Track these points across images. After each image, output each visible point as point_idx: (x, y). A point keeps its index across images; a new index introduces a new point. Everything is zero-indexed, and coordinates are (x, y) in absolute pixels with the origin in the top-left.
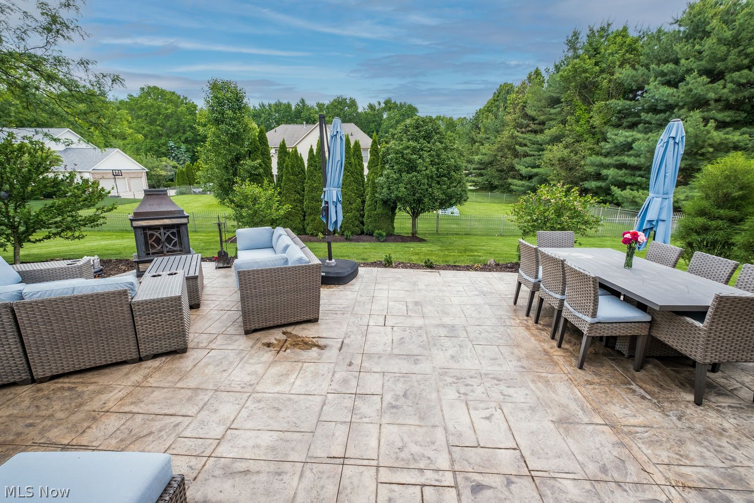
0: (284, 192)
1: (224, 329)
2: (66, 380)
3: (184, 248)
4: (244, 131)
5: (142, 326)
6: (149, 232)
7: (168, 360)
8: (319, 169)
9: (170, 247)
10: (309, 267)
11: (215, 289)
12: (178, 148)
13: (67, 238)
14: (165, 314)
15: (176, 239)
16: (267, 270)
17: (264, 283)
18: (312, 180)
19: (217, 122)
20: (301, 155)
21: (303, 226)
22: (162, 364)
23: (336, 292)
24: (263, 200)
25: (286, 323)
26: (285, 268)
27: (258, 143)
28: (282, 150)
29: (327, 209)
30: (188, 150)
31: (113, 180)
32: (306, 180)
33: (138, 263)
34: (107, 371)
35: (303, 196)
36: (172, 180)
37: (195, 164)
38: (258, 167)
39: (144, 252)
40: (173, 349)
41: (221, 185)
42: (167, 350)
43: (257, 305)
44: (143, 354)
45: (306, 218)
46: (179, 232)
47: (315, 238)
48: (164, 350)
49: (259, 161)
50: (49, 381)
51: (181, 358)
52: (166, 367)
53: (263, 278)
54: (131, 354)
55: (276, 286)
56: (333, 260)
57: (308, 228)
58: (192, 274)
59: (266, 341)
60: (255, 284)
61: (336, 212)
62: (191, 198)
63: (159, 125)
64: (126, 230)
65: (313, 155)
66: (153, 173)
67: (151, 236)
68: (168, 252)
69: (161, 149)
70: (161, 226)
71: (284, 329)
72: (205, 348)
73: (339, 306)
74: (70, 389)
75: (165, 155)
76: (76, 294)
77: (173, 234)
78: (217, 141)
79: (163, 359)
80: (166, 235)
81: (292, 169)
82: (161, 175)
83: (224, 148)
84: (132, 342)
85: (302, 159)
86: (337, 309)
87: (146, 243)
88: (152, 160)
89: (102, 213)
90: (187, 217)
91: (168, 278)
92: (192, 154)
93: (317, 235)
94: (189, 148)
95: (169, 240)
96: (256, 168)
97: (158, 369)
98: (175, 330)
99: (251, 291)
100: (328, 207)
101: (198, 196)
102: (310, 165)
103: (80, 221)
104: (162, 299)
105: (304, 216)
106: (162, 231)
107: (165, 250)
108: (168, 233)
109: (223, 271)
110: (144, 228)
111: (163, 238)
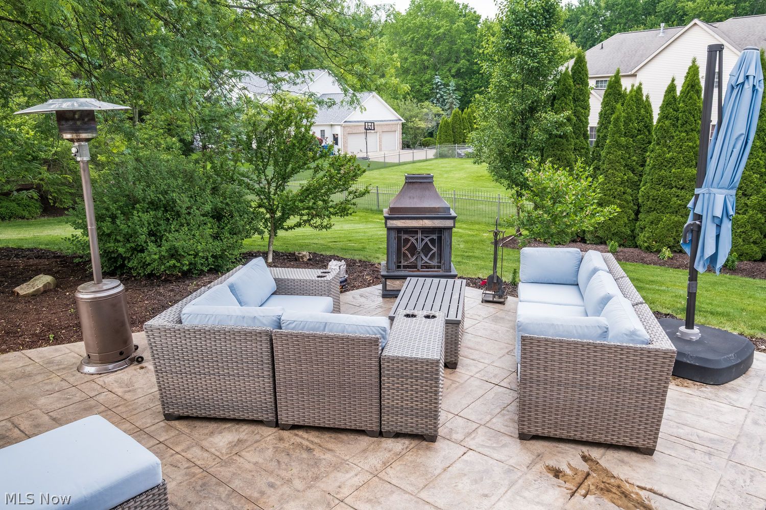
0: (604, 167)
1: (488, 418)
2: (305, 435)
3: (444, 264)
4: (549, 62)
5: (389, 391)
6: (404, 236)
7: (412, 446)
8: (683, 125)
9: (426, 259)
10: (649, 352)
11: (479, 339)
12: (446, 85)
13: (316, 227)
14: (417, 381)
15: (435, 250)
16: (569, 343)
17: (561, 363)
18: (665, 145)
19: (510, 51)
20: (647, 97)
21: (632, 231)
22: (405, 451)
23: (696, 399)
24: (570, 198)
25: (590, 439)
26: (603, 345)
27: (571, 81)
28: (614, 91)
29: (696, 231)
30: (458, 89)
31: (364, 136)
32: (651, 146)
33: (387, 277)
34: (343, 437)
35: (641, 175)
36: (431, 134)
37: (465, 110)
38: (565, 124)
39: (395, 263)
40: (419, 432)
41: (501, 153)
42: (412, 431)
43: (545, 397)
44: (385, 428)
45: (641, 216)
46: (440, 238)
47: (654, 257)
48: (408, 431)
49: (567, 113)
50: (290, 429)
51: (428, 448)
52: (409, 457)
53: (561, 355)
54: (371, 424)
55: (582, 372)
56: (696, 330)
57: (642, 235)
58: (452, 317)
59: (552, 463)
60: (546, 362)
61: (718, 237)
62: (454, 164)
63: (425, 53)
64: (371, 210)
65: (674, 97)
66: (410, 124)
67: (407, 241)
68: (422, 267)
69: (424, 88)
70: (420, 228)
71: (586, 450)
72: (459, 443)
73: (701, 433)
74: (309, 450)
75: (427, 97)
76: (327, 332)
77: (432, 241)
78: (505, 83)
79: (407, 442)
80: (424, 242)
81: (626, 124)
82: (419, 128)
83: (514, 92)
84: (375, 409)
85: (650, 105)
86: (694, 438)
87: (399, 250)
88: (411, 106)
89: (353, 198)
90: (454, 218)
91: (425, 323)
92: (462, 94)
93: (659, 251)
94: (460, 85)
95: (426, 250)
96: (561, 125)
97: (400, 456)
98: (426, 406)
99: (538, 372)
100: (699, 227)
101: (463, 161)
102: (664, 117)
103: (331, 207)
104: (416, 359)
105: (637, 213)
106: (419, 236)
107: (420, 264)
108: (426, 240)
109: (491, 308)
110: (399, 230)
111: (419, 247)
